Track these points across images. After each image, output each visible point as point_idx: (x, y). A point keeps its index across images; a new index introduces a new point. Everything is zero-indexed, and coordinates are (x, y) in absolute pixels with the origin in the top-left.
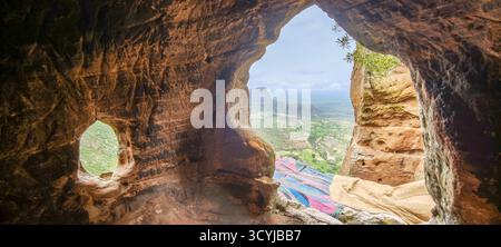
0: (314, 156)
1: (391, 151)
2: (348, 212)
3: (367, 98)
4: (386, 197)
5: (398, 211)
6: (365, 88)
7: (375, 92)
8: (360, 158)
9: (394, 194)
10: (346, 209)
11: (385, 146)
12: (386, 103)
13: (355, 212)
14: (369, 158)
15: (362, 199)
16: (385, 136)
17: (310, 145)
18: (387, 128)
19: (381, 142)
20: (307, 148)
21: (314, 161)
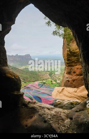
0: (52, 81)
1: (78, 75)
2: (59, 101)
3: (68, 55)
4: (74, 93)
5: (79, 98)
6: (67, 51)
7: (71, 52)
8: (67, 79)
9: (77, 91)
10: (58, 101)
11: (76, 73)
12: (75, 57)
13: (61, 101)
14: (70, 79)
15: (65, 95)
16: (76, 70)
17: (50, 77)
18: (76, 67)
19: (74, 72)
20: (49, 78)
21: (52, 84)
